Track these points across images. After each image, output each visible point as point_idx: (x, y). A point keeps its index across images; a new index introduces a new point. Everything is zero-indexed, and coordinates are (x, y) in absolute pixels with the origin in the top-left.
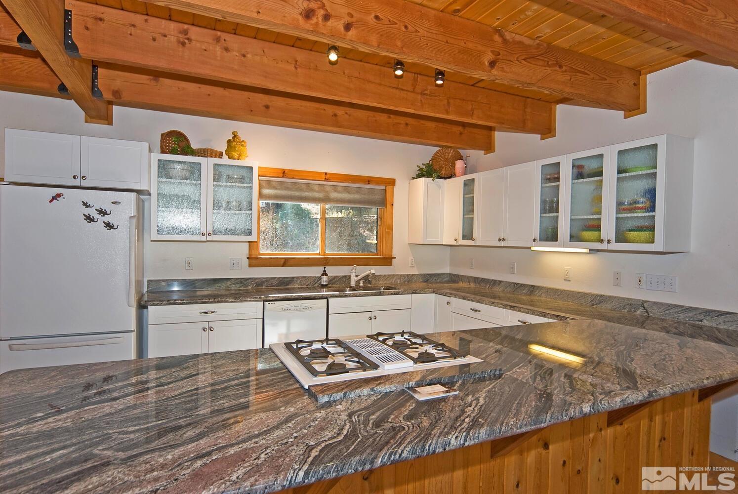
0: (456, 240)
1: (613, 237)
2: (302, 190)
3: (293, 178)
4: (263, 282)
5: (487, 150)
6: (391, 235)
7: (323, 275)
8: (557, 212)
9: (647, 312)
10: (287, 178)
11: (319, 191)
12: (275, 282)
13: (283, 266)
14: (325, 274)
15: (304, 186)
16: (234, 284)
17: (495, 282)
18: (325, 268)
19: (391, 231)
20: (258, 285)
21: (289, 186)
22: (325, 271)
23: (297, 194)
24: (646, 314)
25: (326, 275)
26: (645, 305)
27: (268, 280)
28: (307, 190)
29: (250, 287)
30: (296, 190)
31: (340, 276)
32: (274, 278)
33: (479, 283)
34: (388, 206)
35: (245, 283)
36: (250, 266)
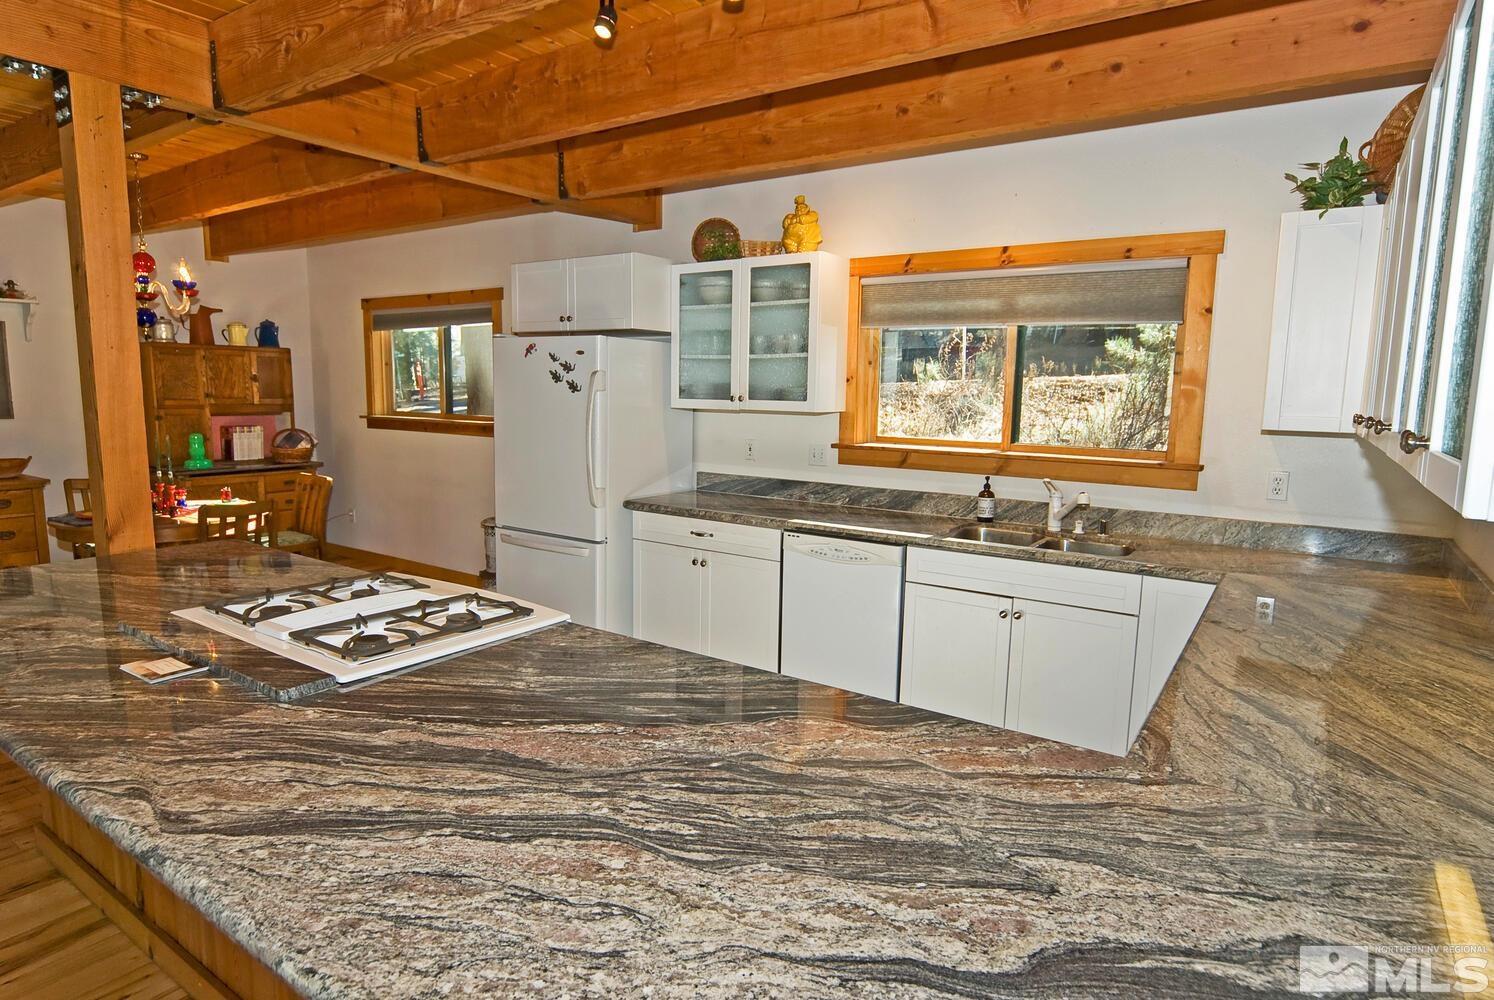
2: (946, 296)
3: (928, 271)
4: (862, 497)
6: (1198, 401)
7: (982, 495)
10: (915, 272)
11: (989, 295)
12: (884, 499)
13: (899, 467)
14: (987, 492)
15: (953, 288)
16: (812, 493)
18: (988, 478)
19: (1198, 391)
20: (852, 501)
21: (923, 292)
22: (987, 486)
23: (937, 306)
25: (991, 495)
27: (871, 492)
28: (961, 295)
29: (839, 503)
30: (936, 298)
31: (1031, 503)
32: (883, 491)
34: (1191, 317)
35: (831, 493)
36: (841, 462)
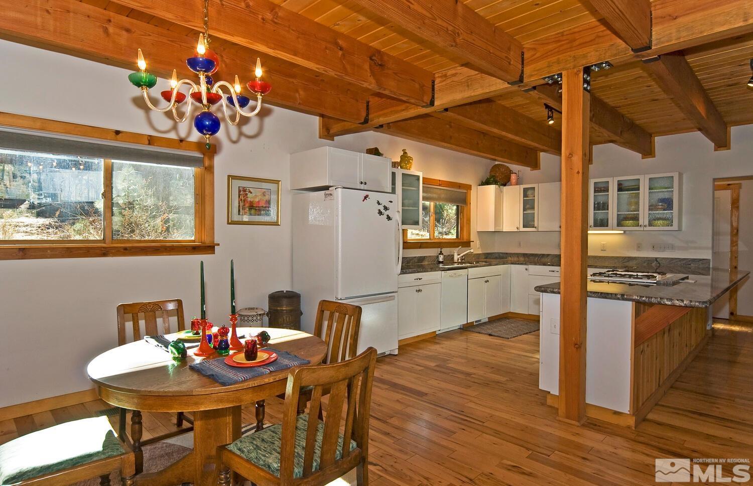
0: (518, 228)
1: (647, 223)
2: (427, 192)
4: (410, 260)
5: (533, 168)
6: (469, 225)
8: (608, 210)
9: (659, 263)
11: (436, 193)
13: (420, 248)
14: (441, 253)
17: (543, 255)
18: (441, 249)
22: (441, 252)
24: (658, 265)
25: (443, 254)
26: (658, 260)
27: (412, 258)
33: (528, 257)
34: (469, 205)
